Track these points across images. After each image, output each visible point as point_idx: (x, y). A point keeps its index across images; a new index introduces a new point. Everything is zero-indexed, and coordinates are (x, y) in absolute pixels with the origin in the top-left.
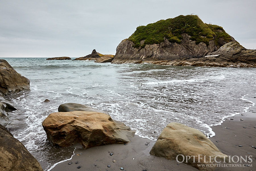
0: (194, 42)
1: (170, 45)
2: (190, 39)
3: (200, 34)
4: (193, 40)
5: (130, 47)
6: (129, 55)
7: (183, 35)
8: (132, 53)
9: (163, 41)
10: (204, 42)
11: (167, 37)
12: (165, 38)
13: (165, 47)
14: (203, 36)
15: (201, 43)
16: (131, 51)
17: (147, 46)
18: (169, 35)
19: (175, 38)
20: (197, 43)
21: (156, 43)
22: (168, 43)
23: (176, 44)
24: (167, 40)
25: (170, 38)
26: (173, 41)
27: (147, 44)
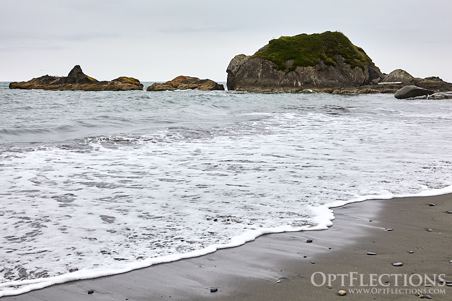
0: (349, 66)
1: (325, 68)
2: (344, 62)
3: (354, 57)
4: (348, 63)
5: (268, 69)
6: (272, 80)
7: (337, 57)
8: (275, 77)
9: (318, 63)
10: (360, 67)
11: (322, 58)
12: (319, 59)
13: (320, 70)
14: (357, 59)
15: (357, 67)
16: (272, 74)
17: (299, 68)
18: (324, 55)
19: (330, 60)
20: (352, 68)
21: (310, 66)
22: (323, 66)
23: (333, 68)
24: (322, 62)
25: (326, 59)
26: (328, 64)
27: (299, 66)
